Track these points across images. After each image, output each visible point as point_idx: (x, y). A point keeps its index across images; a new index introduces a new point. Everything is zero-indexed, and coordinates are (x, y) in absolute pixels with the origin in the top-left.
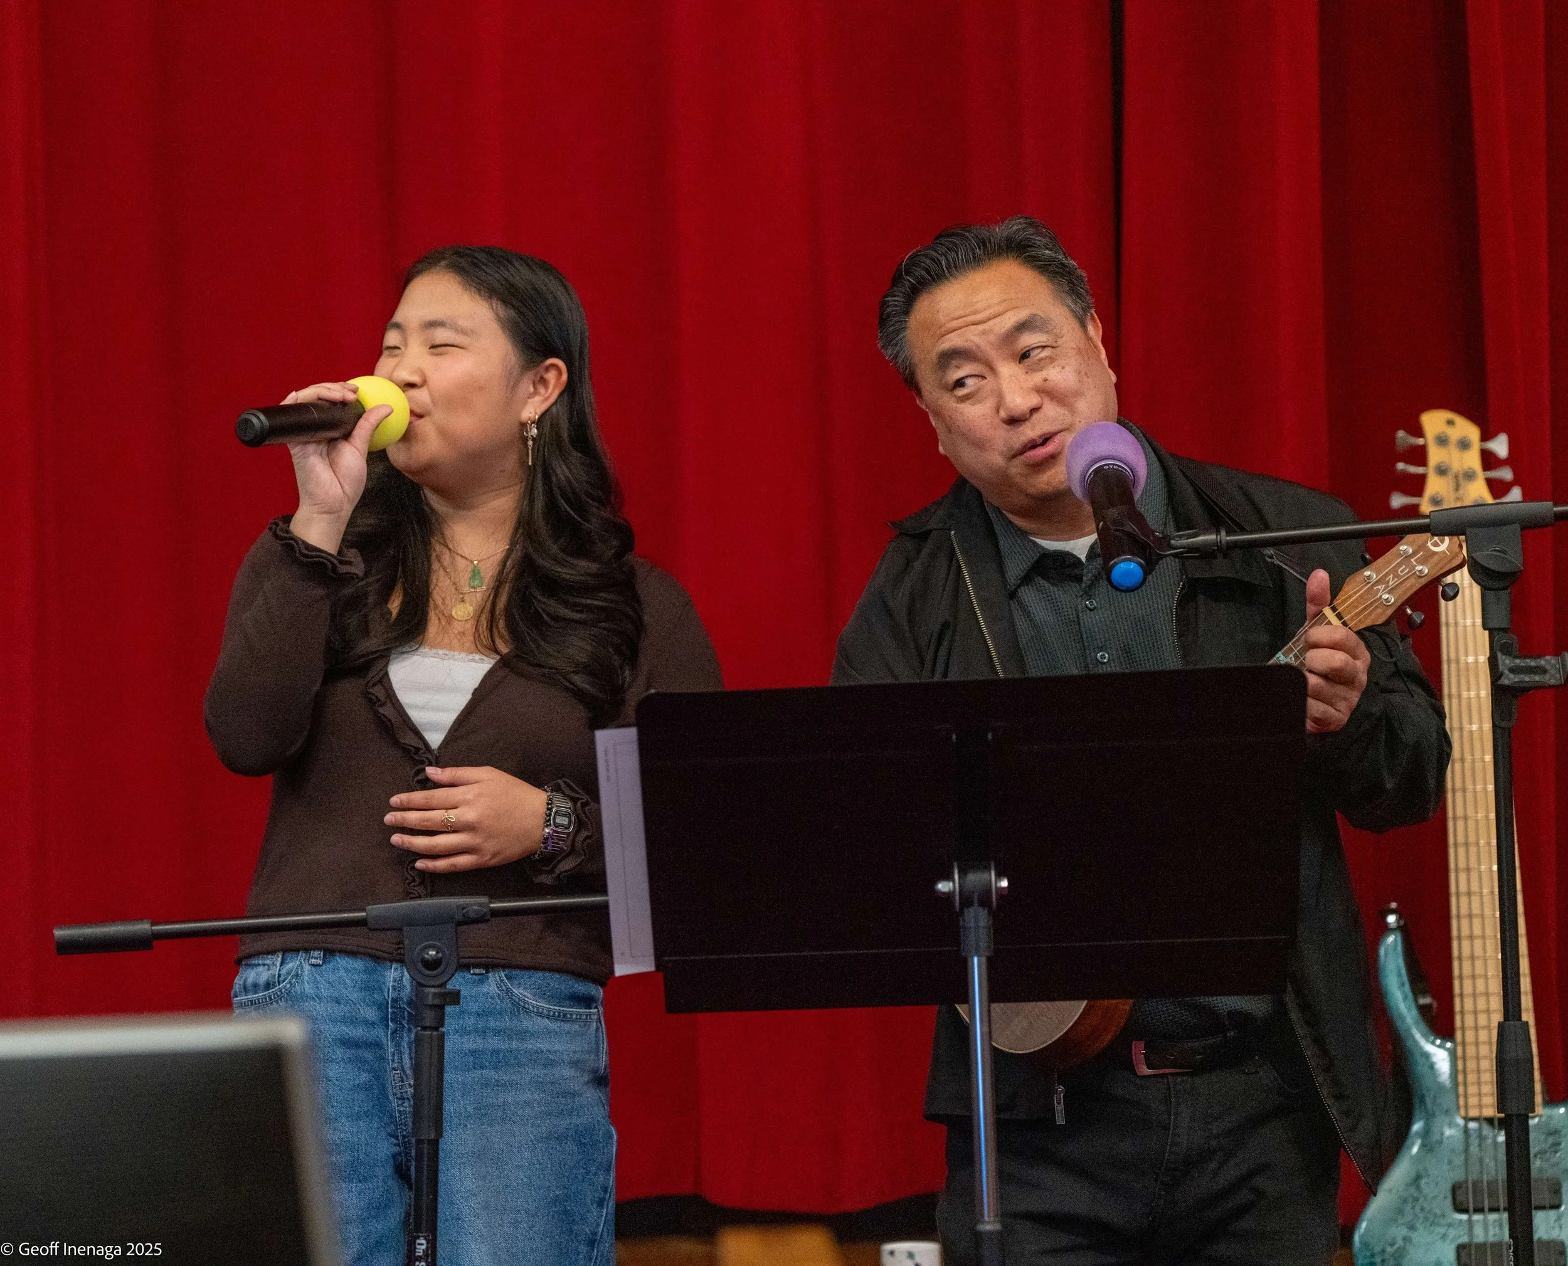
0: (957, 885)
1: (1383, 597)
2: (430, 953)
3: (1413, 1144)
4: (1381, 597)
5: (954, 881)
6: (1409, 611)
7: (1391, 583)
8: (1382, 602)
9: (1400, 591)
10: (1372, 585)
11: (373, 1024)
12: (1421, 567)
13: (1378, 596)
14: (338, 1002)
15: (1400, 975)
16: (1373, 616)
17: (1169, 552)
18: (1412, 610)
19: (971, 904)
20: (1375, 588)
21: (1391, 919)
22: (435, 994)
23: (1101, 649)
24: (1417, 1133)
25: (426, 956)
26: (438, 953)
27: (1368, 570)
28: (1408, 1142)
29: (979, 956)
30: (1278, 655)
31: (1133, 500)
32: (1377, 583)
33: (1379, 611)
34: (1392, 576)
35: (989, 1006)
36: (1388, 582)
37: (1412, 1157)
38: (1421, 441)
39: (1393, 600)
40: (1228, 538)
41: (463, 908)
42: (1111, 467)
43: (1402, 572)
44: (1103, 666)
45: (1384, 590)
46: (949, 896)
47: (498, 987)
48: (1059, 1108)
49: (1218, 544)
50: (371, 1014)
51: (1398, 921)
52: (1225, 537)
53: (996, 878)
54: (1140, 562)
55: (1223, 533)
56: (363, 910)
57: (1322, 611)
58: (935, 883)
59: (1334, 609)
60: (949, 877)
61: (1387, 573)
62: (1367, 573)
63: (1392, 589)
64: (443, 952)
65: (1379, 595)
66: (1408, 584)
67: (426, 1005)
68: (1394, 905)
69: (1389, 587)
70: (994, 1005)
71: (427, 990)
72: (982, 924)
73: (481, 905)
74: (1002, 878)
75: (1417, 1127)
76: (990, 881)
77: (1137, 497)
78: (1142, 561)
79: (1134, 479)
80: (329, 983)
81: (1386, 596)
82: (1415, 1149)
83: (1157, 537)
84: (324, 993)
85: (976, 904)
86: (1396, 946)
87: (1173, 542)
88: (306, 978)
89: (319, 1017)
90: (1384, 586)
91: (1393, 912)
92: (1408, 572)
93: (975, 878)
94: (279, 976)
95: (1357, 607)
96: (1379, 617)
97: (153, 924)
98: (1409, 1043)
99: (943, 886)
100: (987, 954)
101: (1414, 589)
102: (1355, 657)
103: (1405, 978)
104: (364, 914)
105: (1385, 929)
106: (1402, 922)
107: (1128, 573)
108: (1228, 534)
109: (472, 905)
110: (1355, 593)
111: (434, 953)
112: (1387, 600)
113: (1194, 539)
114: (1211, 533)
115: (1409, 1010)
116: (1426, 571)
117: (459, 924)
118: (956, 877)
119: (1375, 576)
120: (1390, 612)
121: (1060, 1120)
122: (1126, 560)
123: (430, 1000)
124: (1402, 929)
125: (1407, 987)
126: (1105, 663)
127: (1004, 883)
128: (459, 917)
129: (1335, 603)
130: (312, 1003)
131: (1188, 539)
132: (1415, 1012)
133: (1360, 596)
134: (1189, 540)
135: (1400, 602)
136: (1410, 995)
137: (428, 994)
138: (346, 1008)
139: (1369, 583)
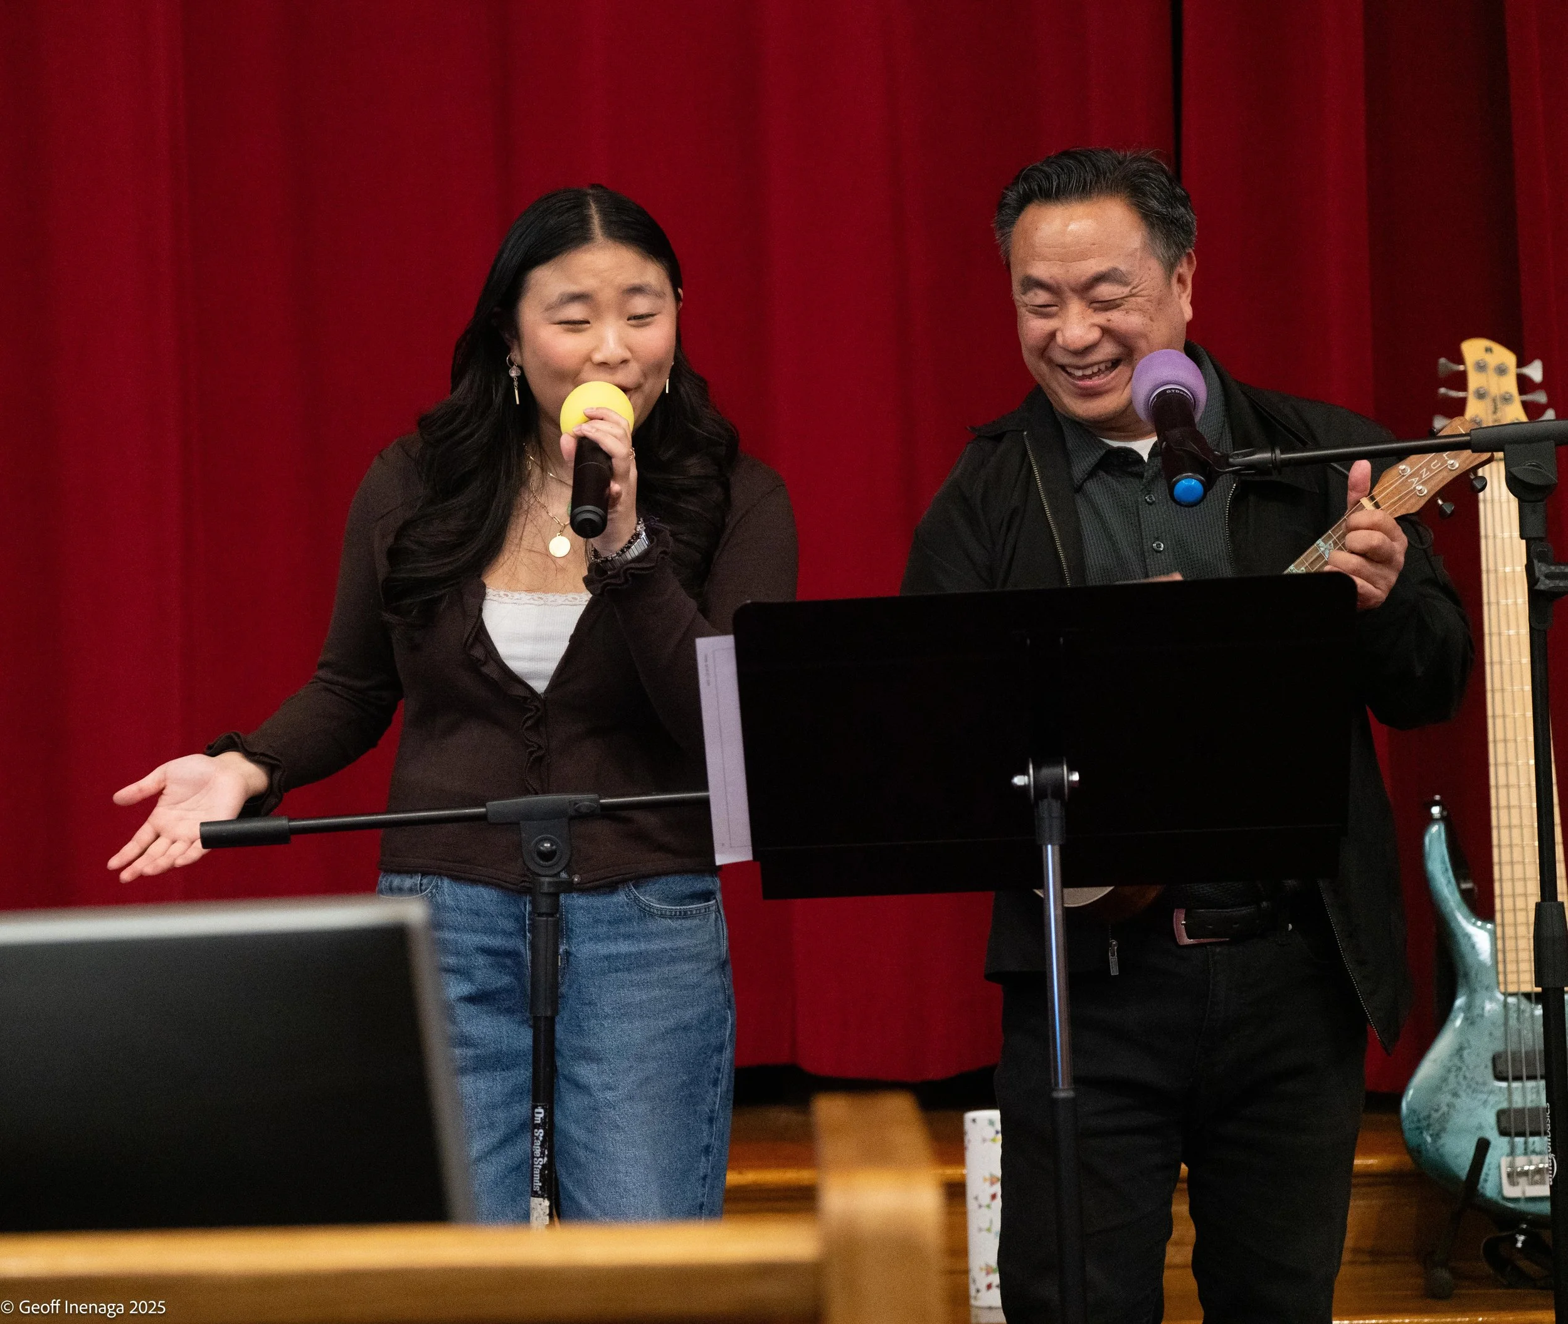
0: (1032, 779)
1: (1417, 488)
2: (546, 845)
3: (1456, 1018)
4: (1415, 488)
5: (1028, 775)
6: (1440, 502)
7: (1424, 477)
8: (1416, 493)
9: (1433, 483)
10: (1407, 478)
11: (511, 934)
12: (1452, 462)
13: (1412, 488)
14: (477, 914)
15: (1444, 862)
16: (1407, 506)
17: (1227, 470)
18: (1443, 501)
19: (1046, 797)
20: (1409, 481)
21: (1436, 810)
22: (550, 883)
23: (1157, 539)
24: (1460, 1008)
25: (542, 848)
26: (552, 845)
27: (1402, 465)
28: (1452, 1016)
29: (1053, 845)
30: (1318, 542)
31: (1193, 420)
32: (1411, 476)
33: (1413, 501)
34: (1425, 469)
35: (1062, 892)
36: (1422, 475)
37: (1455, 1030)
38: (1461, 368)
39: (1426, 492)
40: (1283, 456)
41: (576, 804)
42: (1173, 391)
43: (1434, 466)
44: (1159, 554)
45: (1418, 482)
46: (1024, 789)
47: (627, 896)
48: (1113, 960)
49: (1273, 462)
50: (509, 925)
51: (1441, 812)
52: (1279, 455)
53: (1068, 772)
54: (1200, 479)
55: (1278, 452)
56: (484, 806)
57: (1360, 501)
58: (1012, 778)
59: (1372, 499)
60: (1025, 772)
61: (1420, 467)
62: (1402, 467)
63: (1426, 481)
64: (557, 844)
65: (1413, 486)
66: (1440, 477)
67: (543, 893)
68: (1437, 797)
69: (1422, 479)
70: (1066, 891)
71: (543, 879)
72: (1055, 814)
73: (591, 800)
74: (1073, 772)
75: (1459, 1002)
76: (1063, 774)
77: (1197, 419)
78: (1203, 478)
79: (1195, 402)
80: (468, 896)
81: (1419, 488)
82: (1458, 1023)
83: (1216, 456)
84: (463, 904)
85: (1049, 797)
86: (1440, 834)
87: (1231, 460)
88: (446, 890)
89: (461, 927)
90: (1417, 478)
91: (1436, 803)
92: (1440, 467)
93: (1047, 772)
94: (421, 885)
95: (1392, 498)
96: (1413, 506)
97: (290, 820)
98: (1453, 924)
99: (1019, 780)
100: (1061, 843)
101: (1445, 482)
102: (1393, 539)
103: (1449, 865)
104: (483, 810)
105: (1430, 820)
106: (1445, 813)
107: (1189, 489)
108: (1282, 453)
109: (584, 800)
110: (1391, 485)
111: (549, 845)
112: (1420, 491)
113: (1251, 458)
114: (1266, 452)
115: (1452, 894)
116: (1457, 466)
117: (572, 818)
118: (1031, 771)
119: (1409, 470)
120: (1423, 502)
121: (1114, 971)
122: (1188, 477)
123: (545, 889)
124: (1444, 819)
125: (1450, 873)
126: (1160, 552)
127: (1075, 777)
128: (571, 812)
129: (1374, 493)
130: (453, 914)
131: (1244, 457)
132: (1457, 896)
133: (1395, 488)
134: (1246, 458)
135: (1432, 493)
136: (1453, 880)
137: (543, 883)
138: (486, 920)
139: (1403, 476)
